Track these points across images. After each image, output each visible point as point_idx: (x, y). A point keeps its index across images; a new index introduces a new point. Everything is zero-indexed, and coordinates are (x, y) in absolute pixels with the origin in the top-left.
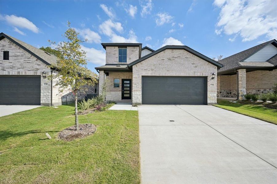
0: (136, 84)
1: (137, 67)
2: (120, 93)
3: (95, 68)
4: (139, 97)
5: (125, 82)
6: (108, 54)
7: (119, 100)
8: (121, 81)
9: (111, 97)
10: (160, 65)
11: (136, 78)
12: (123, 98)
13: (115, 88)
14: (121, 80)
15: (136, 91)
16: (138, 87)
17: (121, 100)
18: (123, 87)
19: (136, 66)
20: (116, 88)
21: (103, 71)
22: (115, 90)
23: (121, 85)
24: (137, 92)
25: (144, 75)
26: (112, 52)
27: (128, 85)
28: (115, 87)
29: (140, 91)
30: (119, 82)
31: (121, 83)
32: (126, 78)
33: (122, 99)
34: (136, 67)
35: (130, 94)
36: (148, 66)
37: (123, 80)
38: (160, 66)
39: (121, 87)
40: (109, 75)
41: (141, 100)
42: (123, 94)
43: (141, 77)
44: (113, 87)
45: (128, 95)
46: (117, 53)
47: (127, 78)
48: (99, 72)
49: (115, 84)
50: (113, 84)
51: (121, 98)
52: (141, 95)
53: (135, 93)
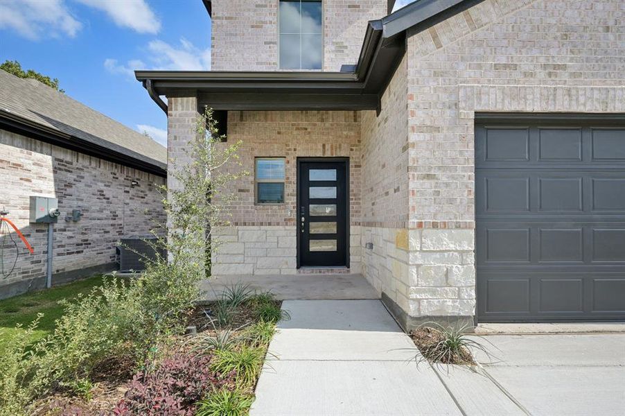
0: (429, 177)
1: (439, 45)
2: (288, 237)
3: (141, 76)
4: (457, 270)
5: (315, 175)
6: (225, 22)
7: (285, 272)
8: (294, 170)
9: (240, 258)
10: (607, 29)
11: (438, 129)
12: (306, 258)
13: (260, 206)
14: (294, 162)
15: (435, 225)
16: (451, 201)
17: (294, 271)
18: (303, 201)
19: (435, 37)
20: (267, 206)
21: (192, 101)
22: (265, 219)
23: (291, 189)
24: (444, 235)
25: (491, 108)
26: (246, 14)
27: (331, 193)
28: (260, 200)
29: (467, 226)
30: (283, 172)
31: (294, 179)
32: (319, 154)
33: (298, 268)
34: (431, 45)
35: (343, 237)
36: (524, 36)
37: (305, 165)
38: (611, 36)
39: (294, 199)
40: (231, 137)
41: (473, 294)
42: (303, 238)
43: (471, 124)
44: (252, 199)
45: (330, 246)
46: (268, 18)
47: (328, 154)
48: (165, 108)
49: (260, 186)
50: (252, 187)
51: (293, 261)
52: (471, 259)
53: (429, 244)
